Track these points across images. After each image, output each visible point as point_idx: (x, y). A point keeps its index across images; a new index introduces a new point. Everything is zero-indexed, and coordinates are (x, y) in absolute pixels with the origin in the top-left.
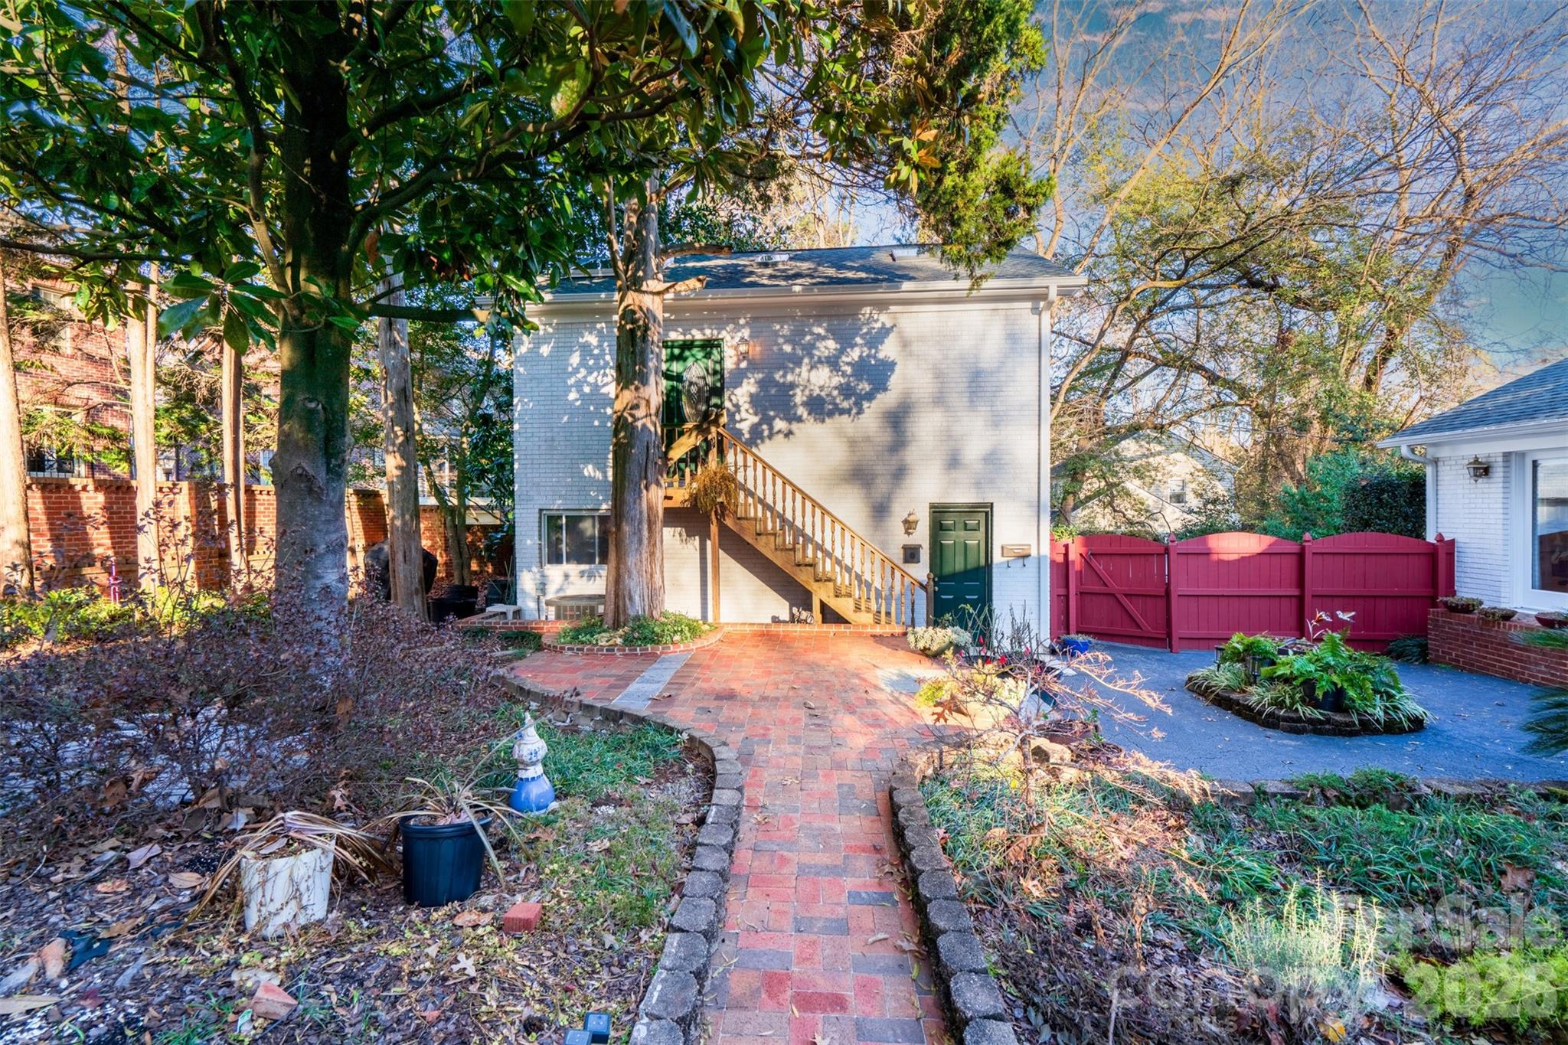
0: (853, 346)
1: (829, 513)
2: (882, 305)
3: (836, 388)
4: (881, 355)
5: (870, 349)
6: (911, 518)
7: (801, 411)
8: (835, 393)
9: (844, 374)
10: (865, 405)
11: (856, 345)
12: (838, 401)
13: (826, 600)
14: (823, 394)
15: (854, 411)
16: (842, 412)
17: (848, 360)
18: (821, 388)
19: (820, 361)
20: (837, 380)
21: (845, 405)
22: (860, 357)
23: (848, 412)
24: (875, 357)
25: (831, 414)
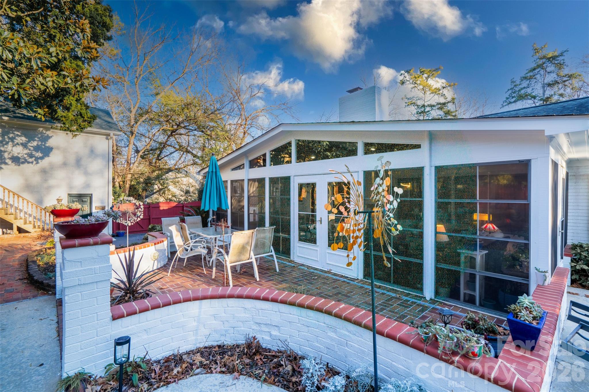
0: (34, 140)
1: (21, 197)
2: (47, 129)
3: (26, 154)
4: (47, 145)
5: (42, 142)
6: (60, 198)
7: (8, 161)
8: (25, 156)
9: (30, 150)
10: (40, 161)
11: (35, 140)
12: (27, 158)
13: (19, 226)
14: (19, 156)
15: (35, 162)
16: (29, 163)
17: (32, 145)
18: (18, 153)
19: (18, 144)
20: (26, 151)
21: (30, 160)
22: (37, 144)
23: (32, 163)
24: (44, 145)
25: (23, 163)
